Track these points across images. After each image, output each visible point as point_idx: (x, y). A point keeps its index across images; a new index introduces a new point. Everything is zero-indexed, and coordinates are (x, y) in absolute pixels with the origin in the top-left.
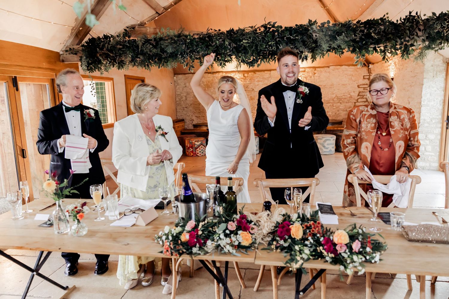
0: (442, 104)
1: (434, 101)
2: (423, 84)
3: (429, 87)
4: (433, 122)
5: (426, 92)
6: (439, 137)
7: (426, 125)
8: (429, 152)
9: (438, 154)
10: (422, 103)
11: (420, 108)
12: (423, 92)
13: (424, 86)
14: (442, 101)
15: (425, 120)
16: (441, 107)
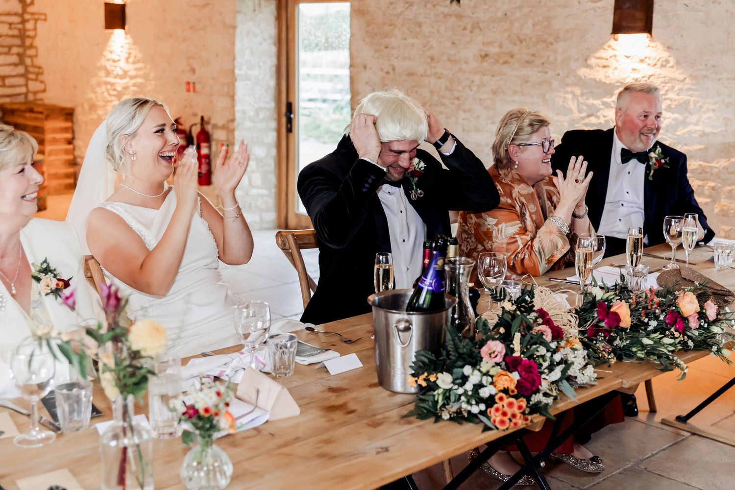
0: (274, 76)
1: (260, 67)
2: (234, 27)
3: (248, 33)
4: (261, 116)
5: (242, 44)
6: (274, 152)
7: (248, 124)
8: (257, 187)
9: (274, 190)
10: (237, 71)
11: (234, 85)
12: (238, 46)
13: (238, 31)
14: (274, 69)
15: (244, 112)
16: (272, 83)
